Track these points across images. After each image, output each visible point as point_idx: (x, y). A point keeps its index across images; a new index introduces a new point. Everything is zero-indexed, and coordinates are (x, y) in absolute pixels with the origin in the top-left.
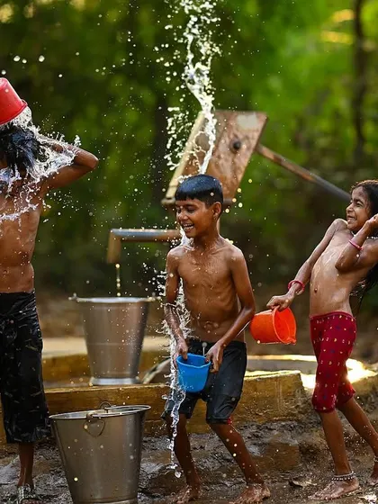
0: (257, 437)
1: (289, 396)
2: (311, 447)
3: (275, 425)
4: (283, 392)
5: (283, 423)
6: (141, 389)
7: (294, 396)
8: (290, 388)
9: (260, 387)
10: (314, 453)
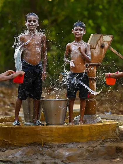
0: (102, 144)
1: (114, 130)
2: (120, 148)
3: (108, 140)
4: (112, 129)
5: (111, 139)
6: (64, 127)
7: (115, 130)
8: (114, 128)
9: (104, 127)
10: (121, 150)
